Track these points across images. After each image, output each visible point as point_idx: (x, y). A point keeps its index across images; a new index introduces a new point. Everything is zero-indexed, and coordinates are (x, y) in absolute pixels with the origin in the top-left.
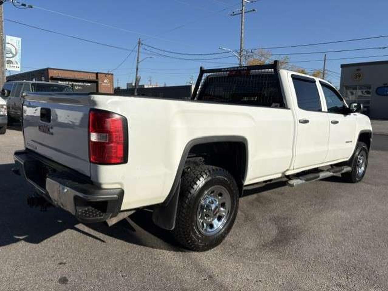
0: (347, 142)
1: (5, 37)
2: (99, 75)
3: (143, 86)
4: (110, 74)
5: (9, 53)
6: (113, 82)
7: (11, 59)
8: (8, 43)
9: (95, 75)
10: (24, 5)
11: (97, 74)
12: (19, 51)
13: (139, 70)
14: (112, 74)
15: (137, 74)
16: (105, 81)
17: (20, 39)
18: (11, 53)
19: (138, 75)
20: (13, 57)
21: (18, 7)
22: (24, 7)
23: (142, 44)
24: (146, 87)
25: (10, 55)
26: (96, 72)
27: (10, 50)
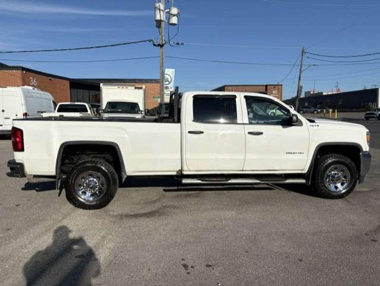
0: (287, 153)
1: (165, 69)
2: (268, 87)
3: (322, 93)
4: (279, 85)
5: (167, 81)
6: (281, 93)
7: (168, 86)
8: (166, 74)
9: (264, 87)
10: (178, 44)
11: (266, 86)
12: (173, 79)
13: (301, 79)
14: (281, 85)
15: (299, 84)
16: (274, 92)
17: (173, 70)
18: (168, 81)
19: (301, 84)
20: (168, 84)
21: (174, 46)
22: (178, 45)
23: (305, 53)
24: (325, 94)
25: (167, 83)
26: (265, 84)
27: (168, 79)
